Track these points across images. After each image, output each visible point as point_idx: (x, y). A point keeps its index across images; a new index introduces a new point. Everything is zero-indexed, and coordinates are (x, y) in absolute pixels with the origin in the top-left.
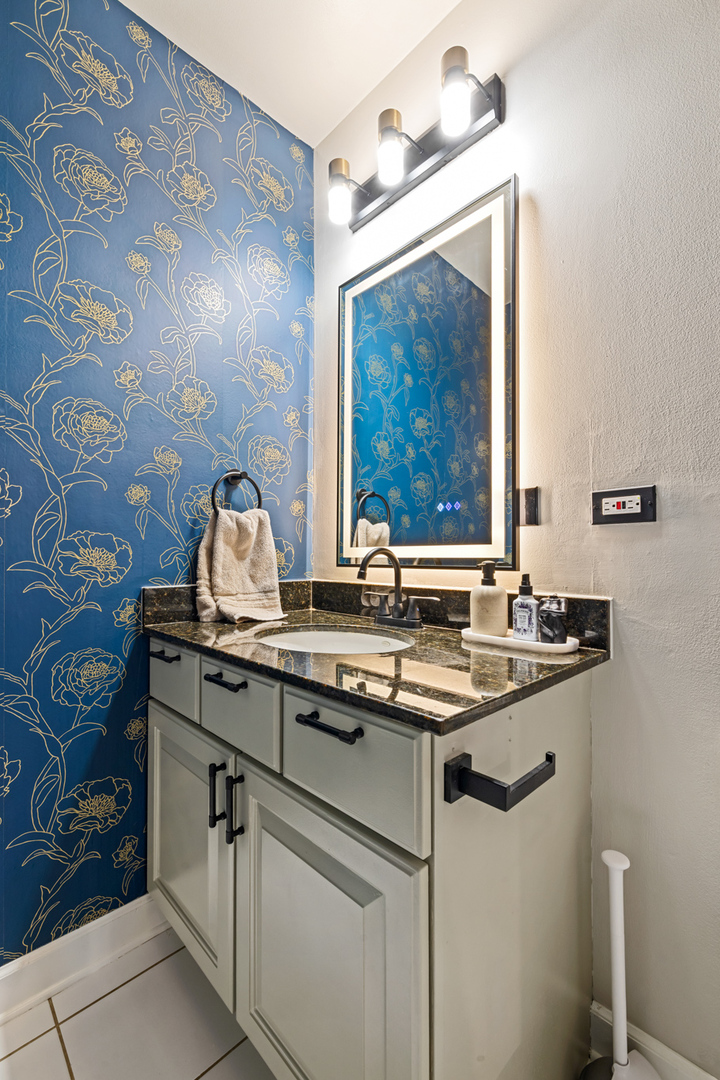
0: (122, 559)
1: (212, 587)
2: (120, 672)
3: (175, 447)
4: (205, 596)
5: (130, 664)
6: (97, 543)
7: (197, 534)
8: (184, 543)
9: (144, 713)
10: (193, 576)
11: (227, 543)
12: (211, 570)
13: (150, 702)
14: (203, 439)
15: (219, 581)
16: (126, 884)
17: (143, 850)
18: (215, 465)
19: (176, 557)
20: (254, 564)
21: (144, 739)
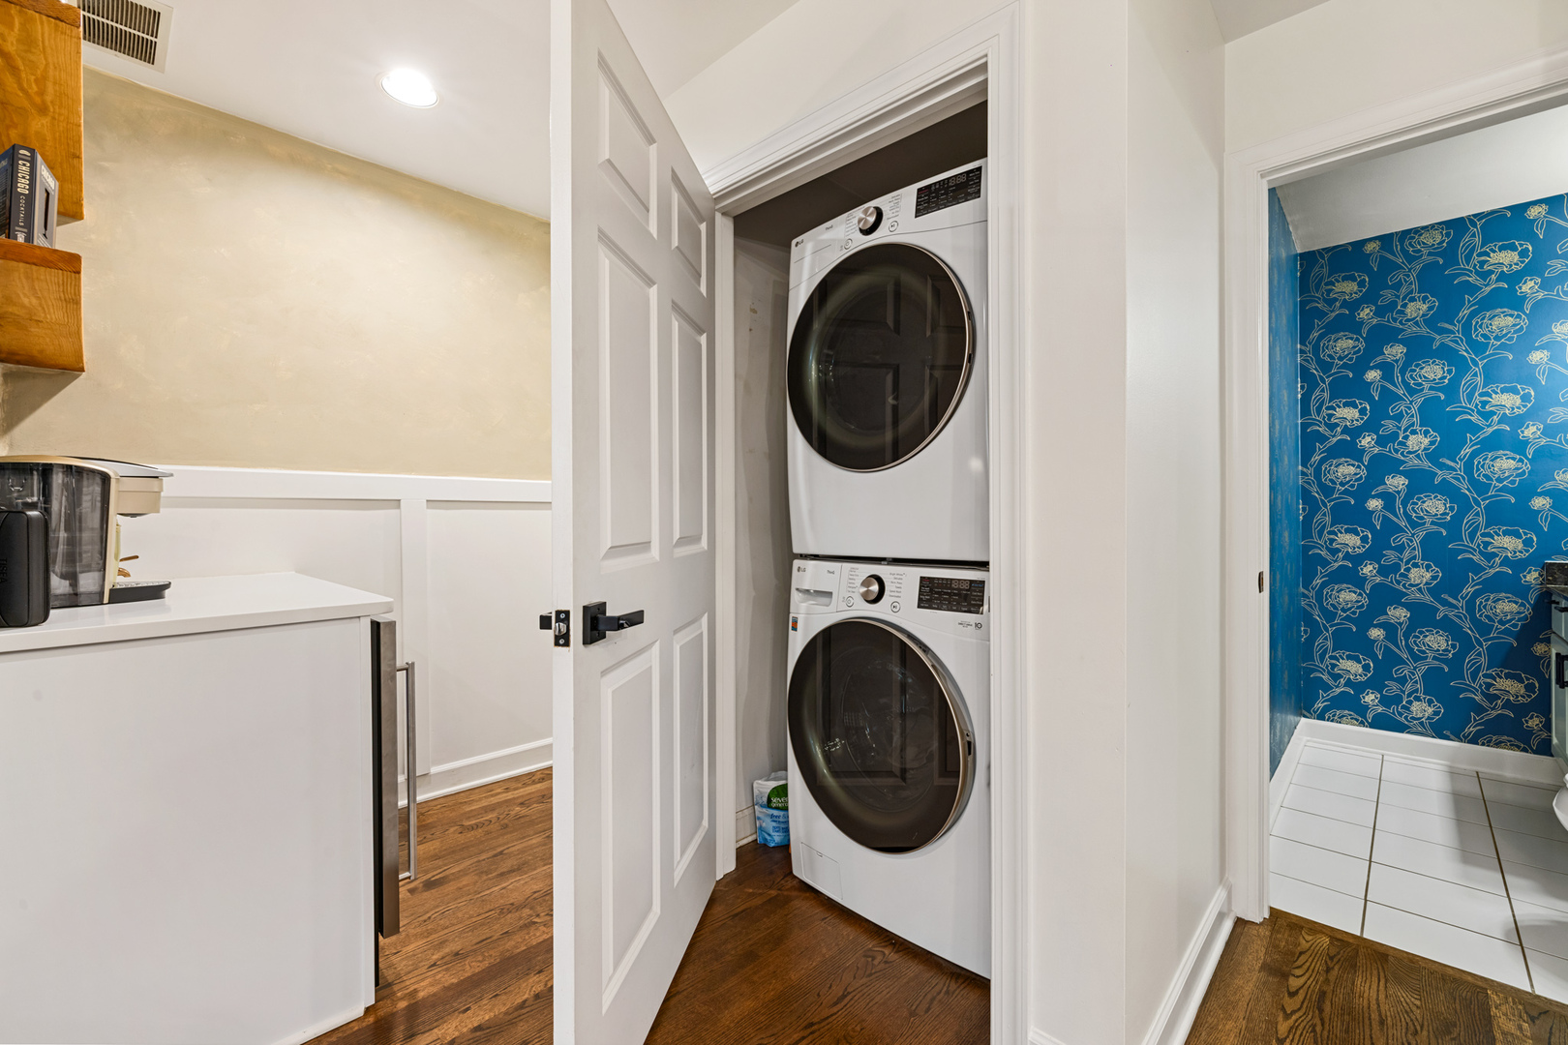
2: (1528, 611)
5: (1535, 607)
9: (1548, 641)
13: (1553, 635)
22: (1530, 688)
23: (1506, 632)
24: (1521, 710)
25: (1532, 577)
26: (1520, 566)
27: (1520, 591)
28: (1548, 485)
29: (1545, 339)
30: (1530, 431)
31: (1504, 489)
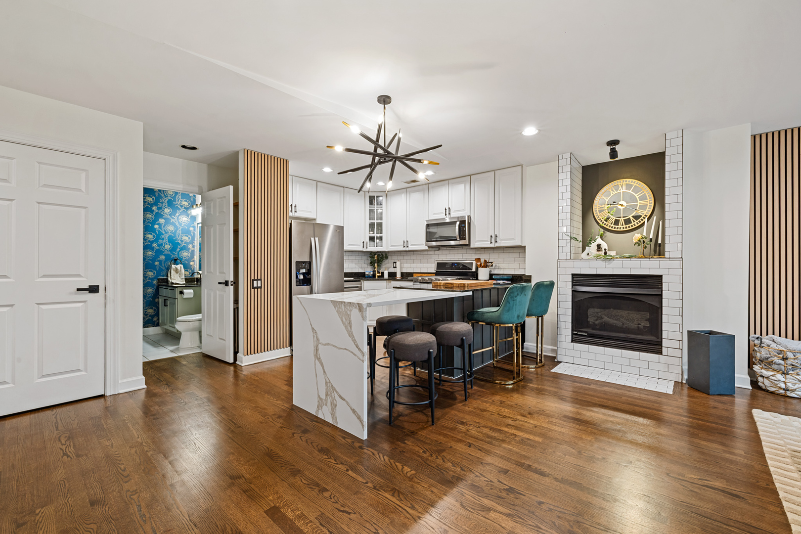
0: (154, 273)
1: (171, 278)
2: (154, 291)
3: (164, 255)
4: (169, 279)
5: (156, 290)
6: (150, 271)
7: (168, 269)
8: (166, 271)
9: (158, 298)
10: (167, 276)
11: (174, 270)
12: (171, 275)
14: (169, 253)
15: (172, 277)
16: (156, 324)
17: (158, 319)
18: (172, 257)
19: (164, 273)
20: (180, 274)
21: (158, 302)
22: (155, 310)
23: (150, 297)
24: (153, 316)
25: (155, 282)
26: (152, 279)
27: (152, 286)
28: (158, 259)
29: (158, 222)
30: (155, 245)
31: (149, 259)
